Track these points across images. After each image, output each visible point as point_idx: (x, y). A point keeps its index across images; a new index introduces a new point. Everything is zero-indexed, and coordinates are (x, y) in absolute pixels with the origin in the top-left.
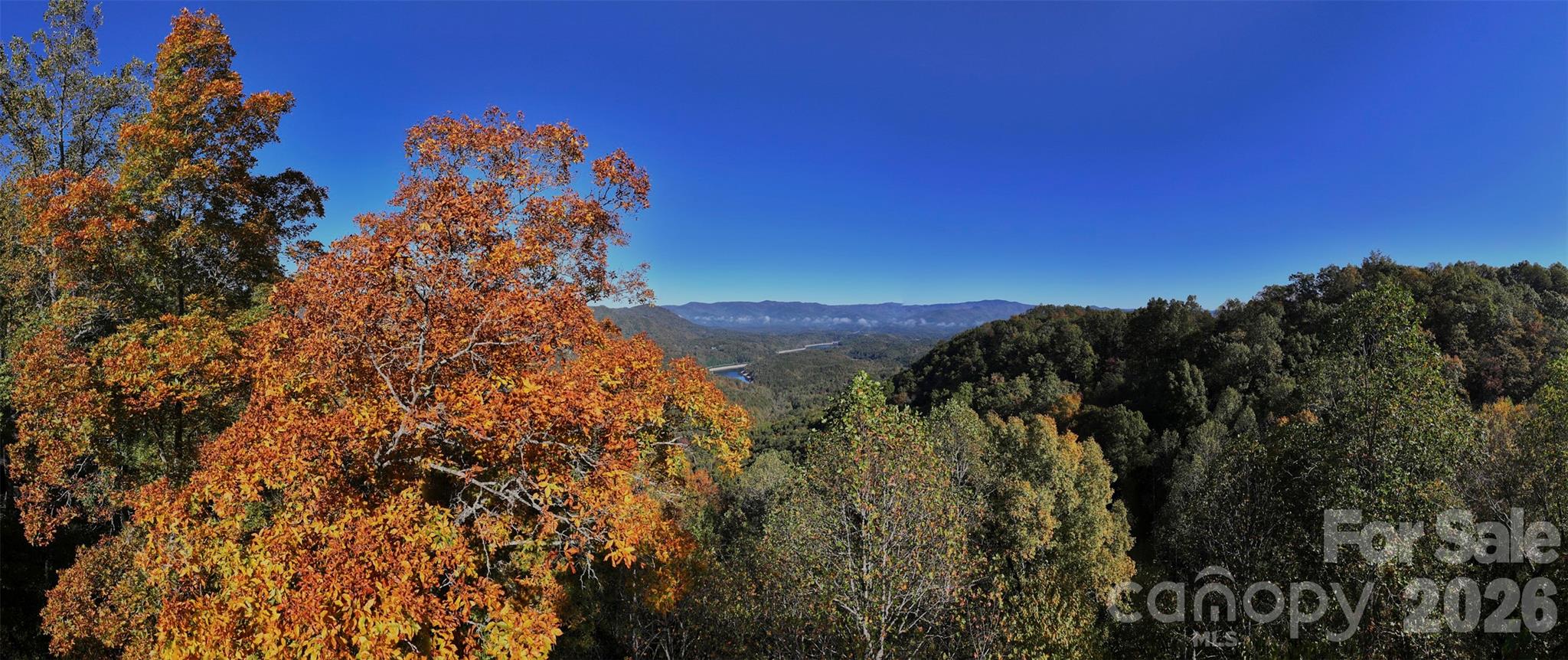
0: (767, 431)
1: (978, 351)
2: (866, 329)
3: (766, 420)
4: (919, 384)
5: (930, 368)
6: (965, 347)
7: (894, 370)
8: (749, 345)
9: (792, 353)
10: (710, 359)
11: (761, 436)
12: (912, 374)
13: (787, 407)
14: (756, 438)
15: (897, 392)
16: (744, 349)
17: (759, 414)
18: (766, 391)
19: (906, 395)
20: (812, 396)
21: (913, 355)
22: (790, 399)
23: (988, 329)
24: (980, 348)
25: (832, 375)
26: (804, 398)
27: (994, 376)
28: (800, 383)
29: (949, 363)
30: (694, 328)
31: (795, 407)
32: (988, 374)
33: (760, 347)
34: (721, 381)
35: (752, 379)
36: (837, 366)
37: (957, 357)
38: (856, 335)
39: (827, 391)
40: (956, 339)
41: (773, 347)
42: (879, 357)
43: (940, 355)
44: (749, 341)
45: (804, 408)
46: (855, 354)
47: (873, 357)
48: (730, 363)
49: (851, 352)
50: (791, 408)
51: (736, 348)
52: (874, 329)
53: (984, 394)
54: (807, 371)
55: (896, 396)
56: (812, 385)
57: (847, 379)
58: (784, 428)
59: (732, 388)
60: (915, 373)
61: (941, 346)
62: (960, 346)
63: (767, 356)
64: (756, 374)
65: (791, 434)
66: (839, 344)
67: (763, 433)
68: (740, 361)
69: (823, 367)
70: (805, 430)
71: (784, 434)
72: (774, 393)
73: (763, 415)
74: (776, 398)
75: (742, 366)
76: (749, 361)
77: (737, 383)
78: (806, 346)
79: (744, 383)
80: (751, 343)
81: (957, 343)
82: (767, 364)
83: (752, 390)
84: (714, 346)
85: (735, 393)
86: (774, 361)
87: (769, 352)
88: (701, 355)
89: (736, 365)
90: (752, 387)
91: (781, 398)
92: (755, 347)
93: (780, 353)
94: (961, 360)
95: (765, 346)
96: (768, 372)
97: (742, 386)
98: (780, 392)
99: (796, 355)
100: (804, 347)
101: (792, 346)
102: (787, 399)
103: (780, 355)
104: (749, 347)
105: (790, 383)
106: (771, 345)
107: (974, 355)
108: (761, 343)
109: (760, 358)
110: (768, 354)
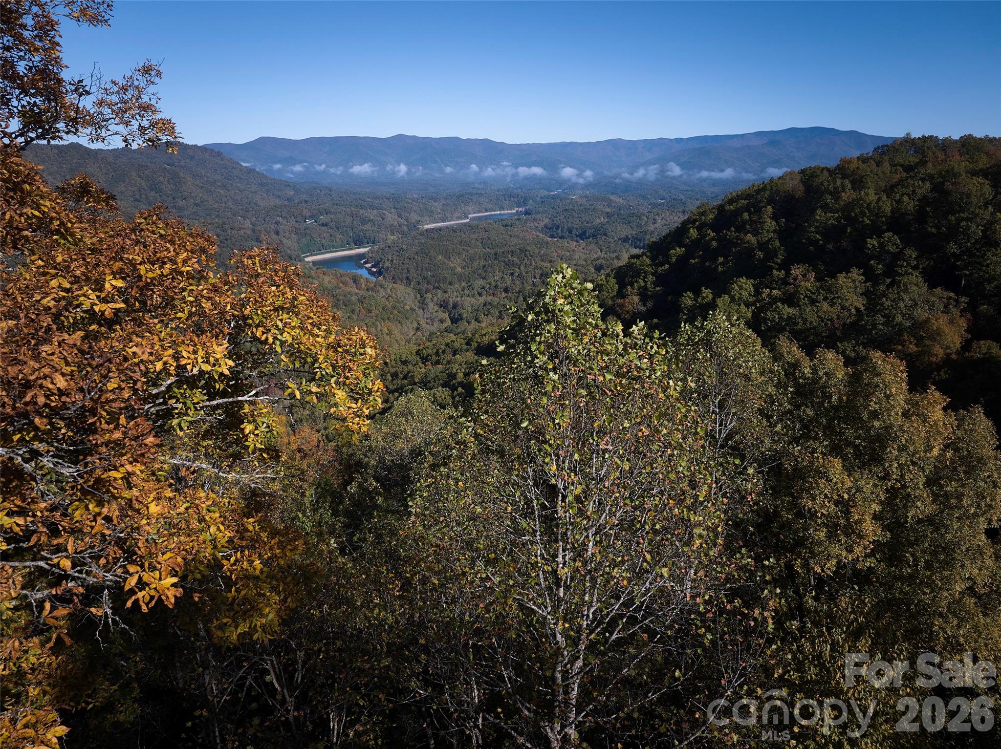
0: (410, 358)
1: (770, 224)
2: (573, 187)
3: (409, 341)
4: (660, 279)
5: (680, 251)
6: (746, 216)
7: (618, 258)
8: (372, 214)
9: (447, 228)
10: (304, 241)
11: (400, 368)
12: (648, 261)
13: (442, 321)
14: (393, 370)
15: (621, 294)
16: (364, 221)
17: (396, 332)
18: (405, 294)
19: (636, 299)
20: (482, 300)
21: (651, 228)
22: (443, 305)
23: (794, 185)
24: (775, 217)
25: (513, 264)
26: (469, 303)
27: (797, 271)
28: (460, 278)
29: (714, 244)
30: (267, 184)
31: (454, 321)
32: (786, 266)
33: (391, 218)
34: (327, 279)
35: (380, 273)
36: (523, 251)
37: (731, 233)
38: (554, 197)
39: (506, 290)
40: (731, 201)
41: (414, 217)
42: (594, 236)
43: (699, 229)
44: (372, 207)
45: (469, 323)
46: (552, 230)
47: (582, 236)
48: (341, 247)
49: (546, 226)
50: (448, 323)
51: (349, 220)
52: (587, 185)
53: (774, 300)
54: (472, 259)
55: (619, 301)
56: (481, 282)
57: (538, 272)
58: (437, 354)
59: (348, 289)
60: (653, 259)
61: (703, 214)
62: (737, 213)
63: (403, 233)
64: (387, 264)
65: (449, 362)
66: (527, 213)
67: (405, 363)
68: (358, 243)
69: (499, 251)
70: (471, 356)
71: (438, 362)
72: (418, 296)
73: (402, 333)
74: (423, 305)
75: (362, 250)
76: (373, 243)
77: (355, 280)
78: (470, 216)
79: (367, 280)
80: (375, 212)
81: (732, 207)
82: (405, 247)
83: (382, 292)
84: (311, 217)
85: (354, 298)
86: (417, 241)
87: (407, 226)
88: (287, 234)
89: (351, 249)
90: (382, 286)
91: (431, 305)
92: (383, 219)
93: (426, 227)
94: (737, 238)
95: (400, 216)
96: (407, 261)
97: (363, 286)
98: (429, 295)
99: (454, 231)
100: (466, 217)
101: (448, 215)
102: (441, 306)
103: (427, 230)
104: (372, 218)
105: (445, 279)
106: (410, 213)
107: (762, 229)
108: (393, 210)
109: (392, 237)
110: (405, 228)
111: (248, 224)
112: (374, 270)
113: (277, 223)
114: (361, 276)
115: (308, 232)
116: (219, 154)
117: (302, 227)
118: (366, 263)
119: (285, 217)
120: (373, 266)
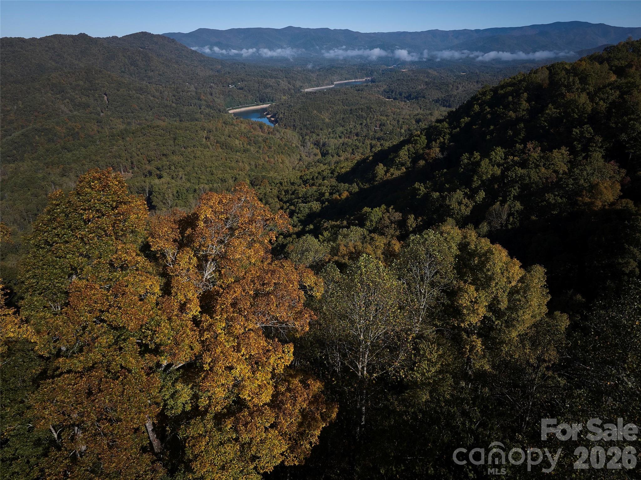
0: (296, 181)
2: (404, 63)
3: (294, 168)
4: (453, 137)
7: (431, 114)
8: (271, 82)
9: (320, 91)
10: (228, 99)
11: (290, 187)
12: (447, 125)
13: (315, 155)
15: (428, 147)
16: (266, 87)
17: (287, 162)
18: (293, 137)
19: (438, 150)
20: (341, 141)
22: (317, 144)
25: (362, 117)
26: (333, 143)
28: (328, 126)
30: (204, 60)
31: (324, 155)
33: (284, 84)
34: (243, 126)
35: (276, 121)
36: (369, 108)
38: (391, 70)
39: (357, 135)
41: (298, 84)
42: (416, 98)
44: (271, 77)
45: (333, 156)
46: (388, 93)
47: (409, 97)
48: (252, 104)
49: (384, 91)
50: (319, 156)
51: (257, 85)
52: (413, 63)
54: (335, 113)
55: (427, 151)
56: (341, 129)
57: (378, 123)
58: (313, 179)
59: (256, 133)
63: (291, 95)
64: (281, 116)
65: (320, 185)
66: (373, 81)
68: (263, 101)
69: (354, 108)
70: (334, 182)
71: (313, 185)
72: (301, 137)
73: (290, 162)
74: (304, 144)
75: (265, 106)
76: (272, 101)
77: (261, 126)
78: (335, 83)
79: (269, 127)
80: (274, 80)
81: (502, 92)
82: (292, 104)
83: (278, 135)
84: (232, 84)
85: (260, 139)
86: (300, 101)
87: (294, 90)
88: (218, 95)
89: (258, 105)
90: (278, 131)
91: (309, 144)
92: (279, 85)
93: (306, 90)
94: (503, 113)
95: (289, 83)
96: (294, 114)
97: (266, 130)
98: (308, 137)
99: (324, 94)
100: (333, 84)
101: (321, 82)
102: (315, 144)
103: (307, 93)
104: (271, 84)
105: (318, 126)
106: (296, 81)
107: (520, 108)
108: (285, 79)
109: (284, 98)
110: (293, 91)
111: (192, 88)
112: (273, 119)
113: (211, 87)
114: (265, 124)
115: (231, 93)
116: (173, 41)
117: (227, 91)
118: (267, 114)
119: (216, 84)
120: (271, 117)
